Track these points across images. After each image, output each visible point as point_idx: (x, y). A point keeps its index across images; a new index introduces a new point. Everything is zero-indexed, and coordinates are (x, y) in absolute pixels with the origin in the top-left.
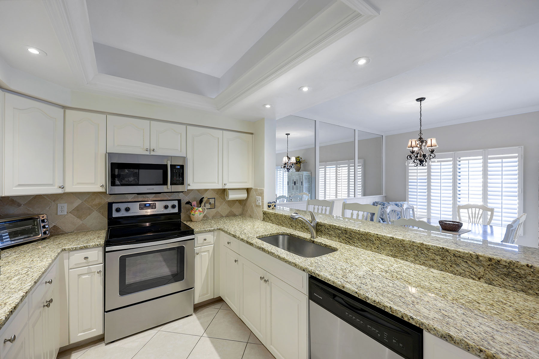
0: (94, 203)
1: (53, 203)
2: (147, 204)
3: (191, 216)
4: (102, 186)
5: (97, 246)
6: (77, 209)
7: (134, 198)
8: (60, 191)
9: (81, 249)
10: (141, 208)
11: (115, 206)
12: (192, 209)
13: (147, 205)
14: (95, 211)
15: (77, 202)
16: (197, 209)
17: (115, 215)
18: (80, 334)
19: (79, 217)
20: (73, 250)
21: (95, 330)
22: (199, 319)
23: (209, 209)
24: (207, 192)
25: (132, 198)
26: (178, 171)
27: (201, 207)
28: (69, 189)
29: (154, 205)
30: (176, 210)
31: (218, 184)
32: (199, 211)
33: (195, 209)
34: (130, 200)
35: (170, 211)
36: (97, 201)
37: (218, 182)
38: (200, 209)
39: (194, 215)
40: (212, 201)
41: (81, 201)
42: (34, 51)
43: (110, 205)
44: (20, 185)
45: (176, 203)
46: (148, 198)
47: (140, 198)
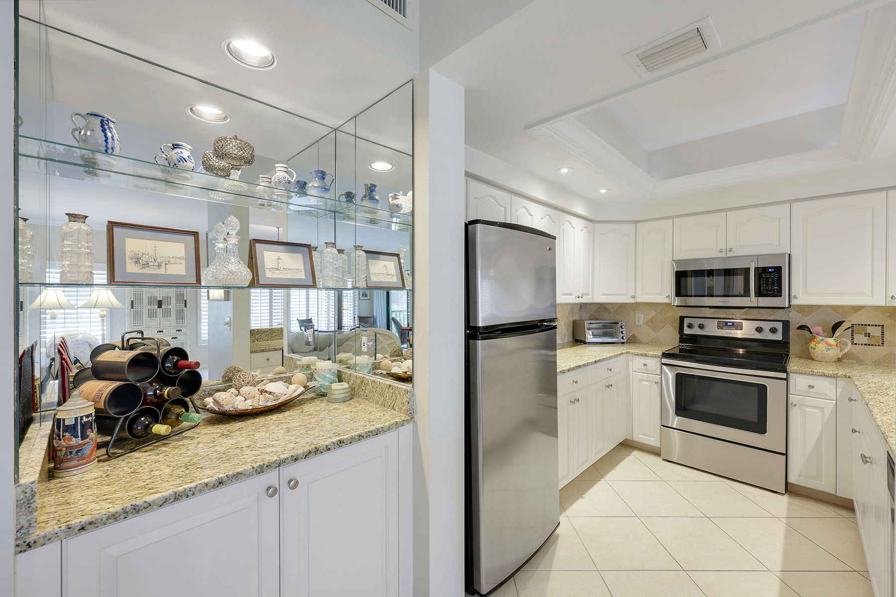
0: (667, 316)
1: (632, 312)
2: (730, 322)
3: (810, 350)
4: (668, 297)
5: (655, 356)
6: (652, 321)
7: (714, 313)
8: (632, 301)
9: (642, 355)
10: (720, 327)
11: (686, 322)
12: (812, 339)
13: (729, 324)
14: (668, 324)
15: (652, 314)
16: (823, 340)
17: (687, 331)
18: (640, 436)
19: (654, 329)
20: (635, 355)
21: (653, 439)
22: (789, 503)
23: (866, 345)
24: (859, 313)
25: (711, 314)
26: (770, 275)
27: (834, 338)
28: (641, 299)
29: (739, 325)
30: (778, 337)
31: (872, 296)
32: (827, 343)
33: (818, 339)
34: (708, 316)
35: (768, 336)
36: (670, 314)
37: (872, 293)
38: (831, 341)
39: (814, 349)
40: (876, 332)
41: (655, 313)
42: (603, 191)
43: (682, 319)
44: (604, 295)
45: (779, 326)
46: (733, 314)
47: (721, 313)
